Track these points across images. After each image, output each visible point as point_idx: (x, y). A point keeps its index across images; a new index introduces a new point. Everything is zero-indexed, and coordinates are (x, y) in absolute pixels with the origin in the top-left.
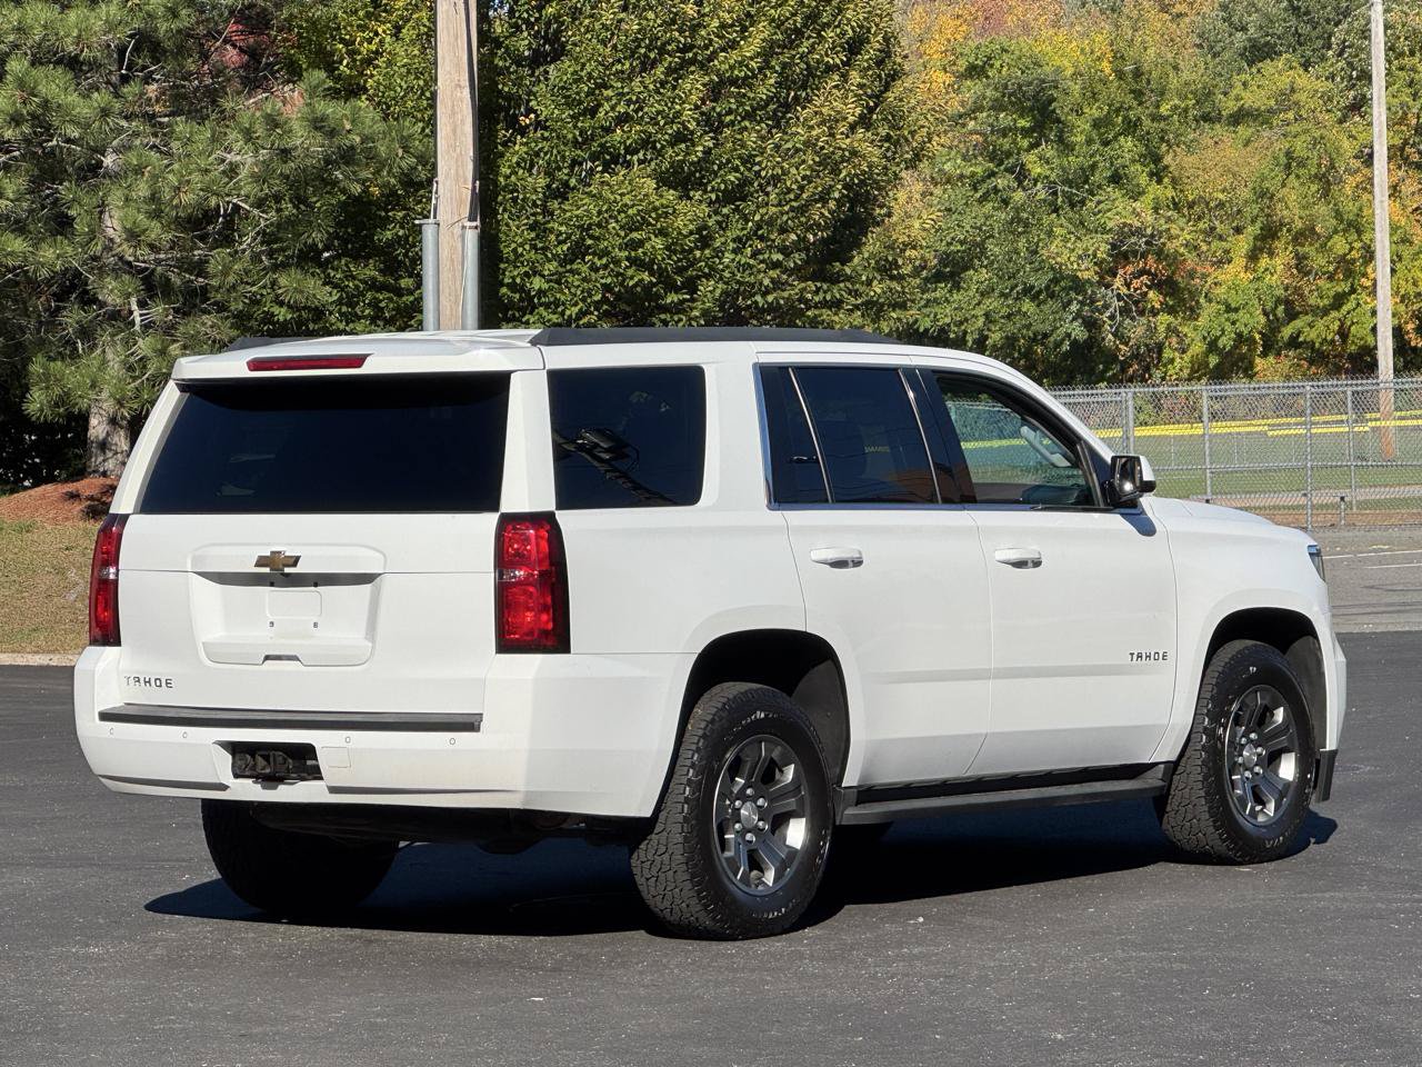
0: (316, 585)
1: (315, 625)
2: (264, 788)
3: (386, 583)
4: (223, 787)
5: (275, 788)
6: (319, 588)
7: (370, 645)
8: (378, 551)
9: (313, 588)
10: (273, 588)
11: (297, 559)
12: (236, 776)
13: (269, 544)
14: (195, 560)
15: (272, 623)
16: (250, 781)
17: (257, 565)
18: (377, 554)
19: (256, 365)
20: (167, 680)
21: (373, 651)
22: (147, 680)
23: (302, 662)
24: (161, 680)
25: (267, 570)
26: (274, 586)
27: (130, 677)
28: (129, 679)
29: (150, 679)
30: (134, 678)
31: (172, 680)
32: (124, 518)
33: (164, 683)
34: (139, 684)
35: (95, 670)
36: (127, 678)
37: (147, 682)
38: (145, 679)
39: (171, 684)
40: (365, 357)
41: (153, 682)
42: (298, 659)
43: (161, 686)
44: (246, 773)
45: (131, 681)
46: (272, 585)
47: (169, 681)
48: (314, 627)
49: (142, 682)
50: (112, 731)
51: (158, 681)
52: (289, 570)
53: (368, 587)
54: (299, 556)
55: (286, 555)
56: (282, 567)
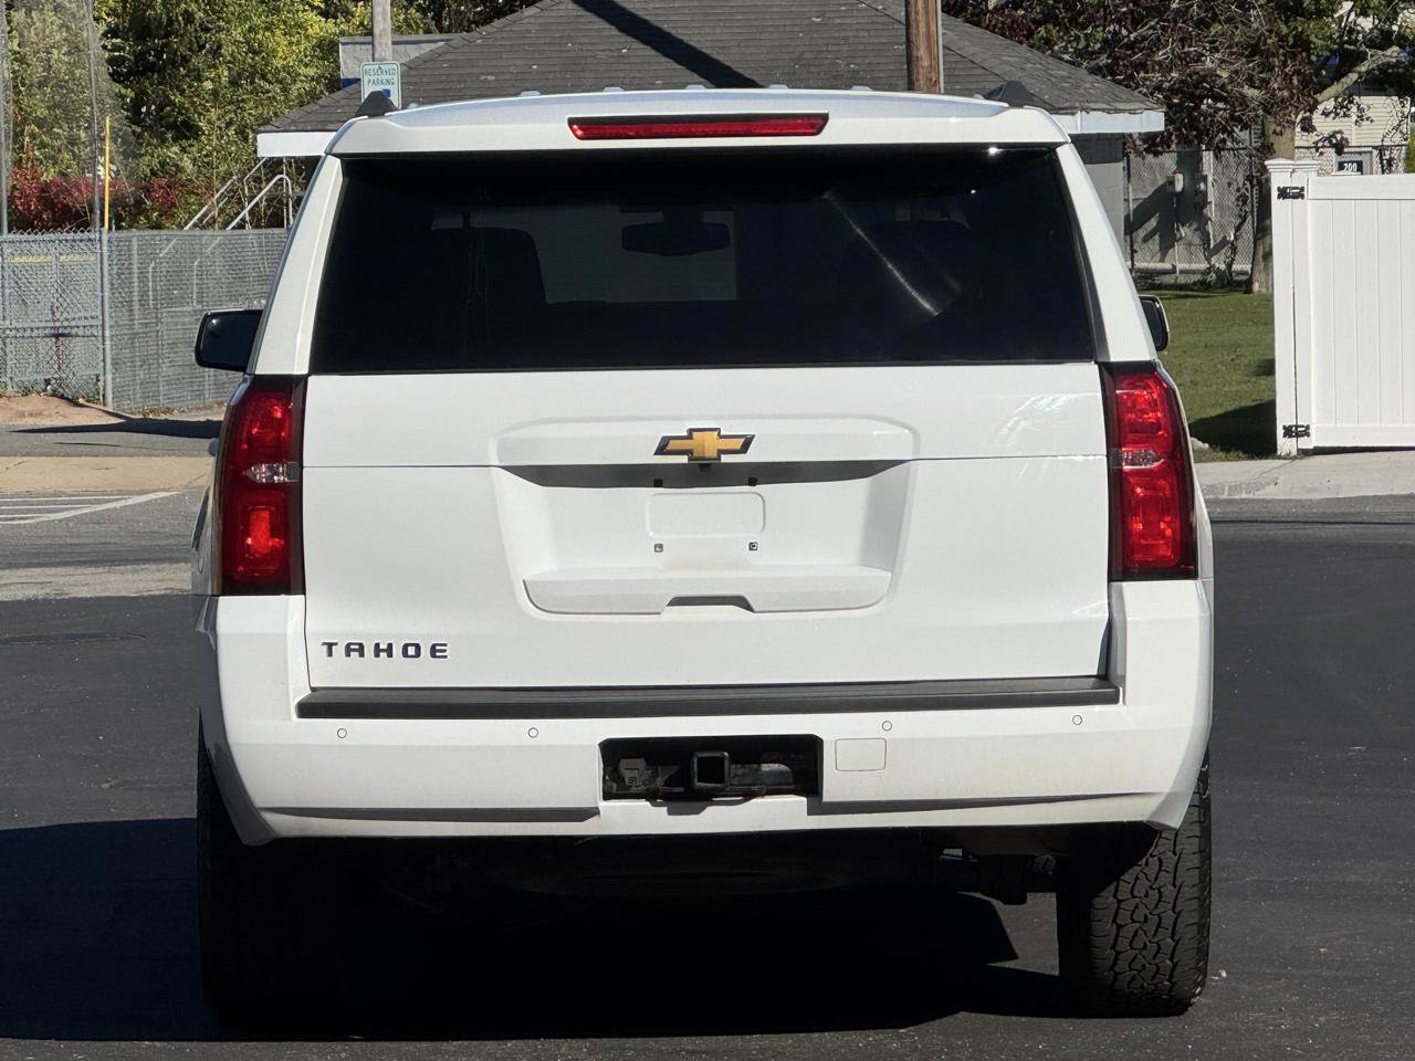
0: (753, 482)
1: (752, 547)
2: (670, 813)
3: (922, 474)
4: (592, 812)
5: (699, 812)
6: (759, 488)
7: (889, 574)
8: (903, 425)
9: (747, 488)
10: (659, 490)
11: (747, 441)
12: (607, 796)
14: (503, 447)
15: (659, 547)
16: (644, 804)
17: (659, 452)
18: (898, 430)
19: (588, 127)
20: (434, 646)
21: (893, 585)
22: (383, 646)
23: (748, 608)
24: (418, 647)
25: (684, 459)
26: (661, 486)
27: (336, 644)
28: (334, 647)
29: (390, 646)
30: (348, 645)
31: (445, 645)
32: (301, 381)
33: (425, 651)
34: (362, 655)
35: (285, 635)
36: (330, 646)
37: (383, 650)
38: (377, 645)
39: (445, 651)
40: (824, 118)
41: (397, 651)
42: (741, 602)
43: (418, 654)
44: (633, 790)
45: (339, 651)
46: (658, 484)
47: (437, 648)
48: (751, 549)
49: (370, 650)
50: (342, 734)
51: (409, 648)
52: (725, 459)
53: (860, 486)
54: (753, 436)
55: (722, 433)
56: (715, 455)
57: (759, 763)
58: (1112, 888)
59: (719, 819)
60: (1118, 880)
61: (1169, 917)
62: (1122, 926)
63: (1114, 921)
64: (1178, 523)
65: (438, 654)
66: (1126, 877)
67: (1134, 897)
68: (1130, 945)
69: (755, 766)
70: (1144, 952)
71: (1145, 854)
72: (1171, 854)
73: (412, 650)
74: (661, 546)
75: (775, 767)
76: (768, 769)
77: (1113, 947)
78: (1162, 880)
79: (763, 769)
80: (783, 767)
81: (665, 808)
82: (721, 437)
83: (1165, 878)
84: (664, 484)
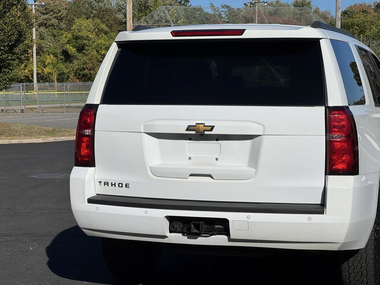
0: (217, 140)
1: (217, 159)
2: (188, 238)
3: (266, 140)
4: (165, 237)
5: (196, 239)
6: (219, 142)
7: (255, 170)
8: (260, 124)
9: (216, 142)
10: (191, 141)
11: (212, 127)
12: (171, 232)
13: (194, 120)
14: (145, 127)
16: (180, 235)
17: (187, 130)
18: (258, 126)
19: (174, 33)
20: (126, 184)
21: (256, 173)
22: (113, 183)
23: (212, 178)
24: (122, 184)
25: (194, 132)
26: (191, 140)
27: (102, 182)
28: (101, 183)
29: (115, 183)
30: (105, 182)
31: (129, 184)
32: (97, 106)
33: (124, 186)
34: (108, 186)
35: (85, 179)
36: (100, 182)
37: (113, 185)
38: (112, 183)
39: (129, 186)
40: (244, 30)
41: (117, 185)
42: (210, 176)
43: (122, 187)
44: (178, 231)
45: (102, 184)
46: (190, 139)
47: (127, 185)
48: (216, 160)
49: (110, 184)
50: (97, 209)
51: (120, 184)
52: (206, 133)
53: (249, 142)
54: (214, 126)
55: (205, 125)
56: (203, 131)
57: (215, 225)
58: (347, 262)
59: (201, 241)
60: (349, 260)
61: (365, 272)
62: (351, 274)
63: (348, 272)
64: (349, 157)
65: (127, 187)
66: (351, 259)
67: (353, 266)
68: (354, 279)
69: (213, 226)
70: (358, 282)
71: (357, 253)
72: (365, 254)
73: (120, 185)
74: (190, 158)
75: (219, 226)
76: (217, 227)
77: (349, 279)
78: (361, 262)
79: (216, 227)
80: (221, 227)
81: (187, 237)
82: (205, 126)
83: (363, 261)
84: (192, 139)
